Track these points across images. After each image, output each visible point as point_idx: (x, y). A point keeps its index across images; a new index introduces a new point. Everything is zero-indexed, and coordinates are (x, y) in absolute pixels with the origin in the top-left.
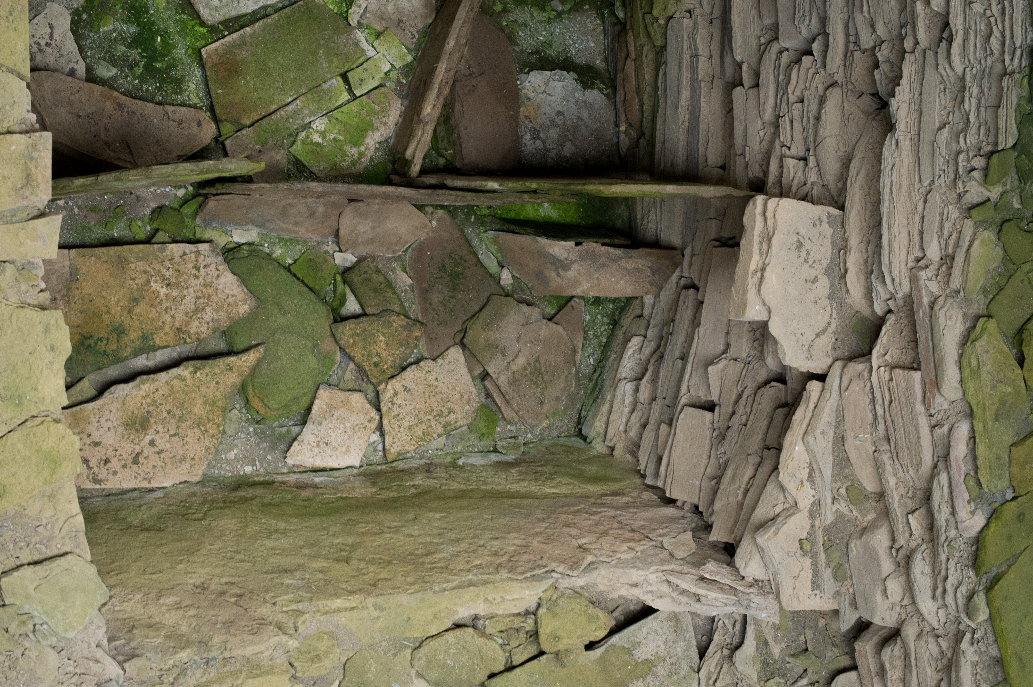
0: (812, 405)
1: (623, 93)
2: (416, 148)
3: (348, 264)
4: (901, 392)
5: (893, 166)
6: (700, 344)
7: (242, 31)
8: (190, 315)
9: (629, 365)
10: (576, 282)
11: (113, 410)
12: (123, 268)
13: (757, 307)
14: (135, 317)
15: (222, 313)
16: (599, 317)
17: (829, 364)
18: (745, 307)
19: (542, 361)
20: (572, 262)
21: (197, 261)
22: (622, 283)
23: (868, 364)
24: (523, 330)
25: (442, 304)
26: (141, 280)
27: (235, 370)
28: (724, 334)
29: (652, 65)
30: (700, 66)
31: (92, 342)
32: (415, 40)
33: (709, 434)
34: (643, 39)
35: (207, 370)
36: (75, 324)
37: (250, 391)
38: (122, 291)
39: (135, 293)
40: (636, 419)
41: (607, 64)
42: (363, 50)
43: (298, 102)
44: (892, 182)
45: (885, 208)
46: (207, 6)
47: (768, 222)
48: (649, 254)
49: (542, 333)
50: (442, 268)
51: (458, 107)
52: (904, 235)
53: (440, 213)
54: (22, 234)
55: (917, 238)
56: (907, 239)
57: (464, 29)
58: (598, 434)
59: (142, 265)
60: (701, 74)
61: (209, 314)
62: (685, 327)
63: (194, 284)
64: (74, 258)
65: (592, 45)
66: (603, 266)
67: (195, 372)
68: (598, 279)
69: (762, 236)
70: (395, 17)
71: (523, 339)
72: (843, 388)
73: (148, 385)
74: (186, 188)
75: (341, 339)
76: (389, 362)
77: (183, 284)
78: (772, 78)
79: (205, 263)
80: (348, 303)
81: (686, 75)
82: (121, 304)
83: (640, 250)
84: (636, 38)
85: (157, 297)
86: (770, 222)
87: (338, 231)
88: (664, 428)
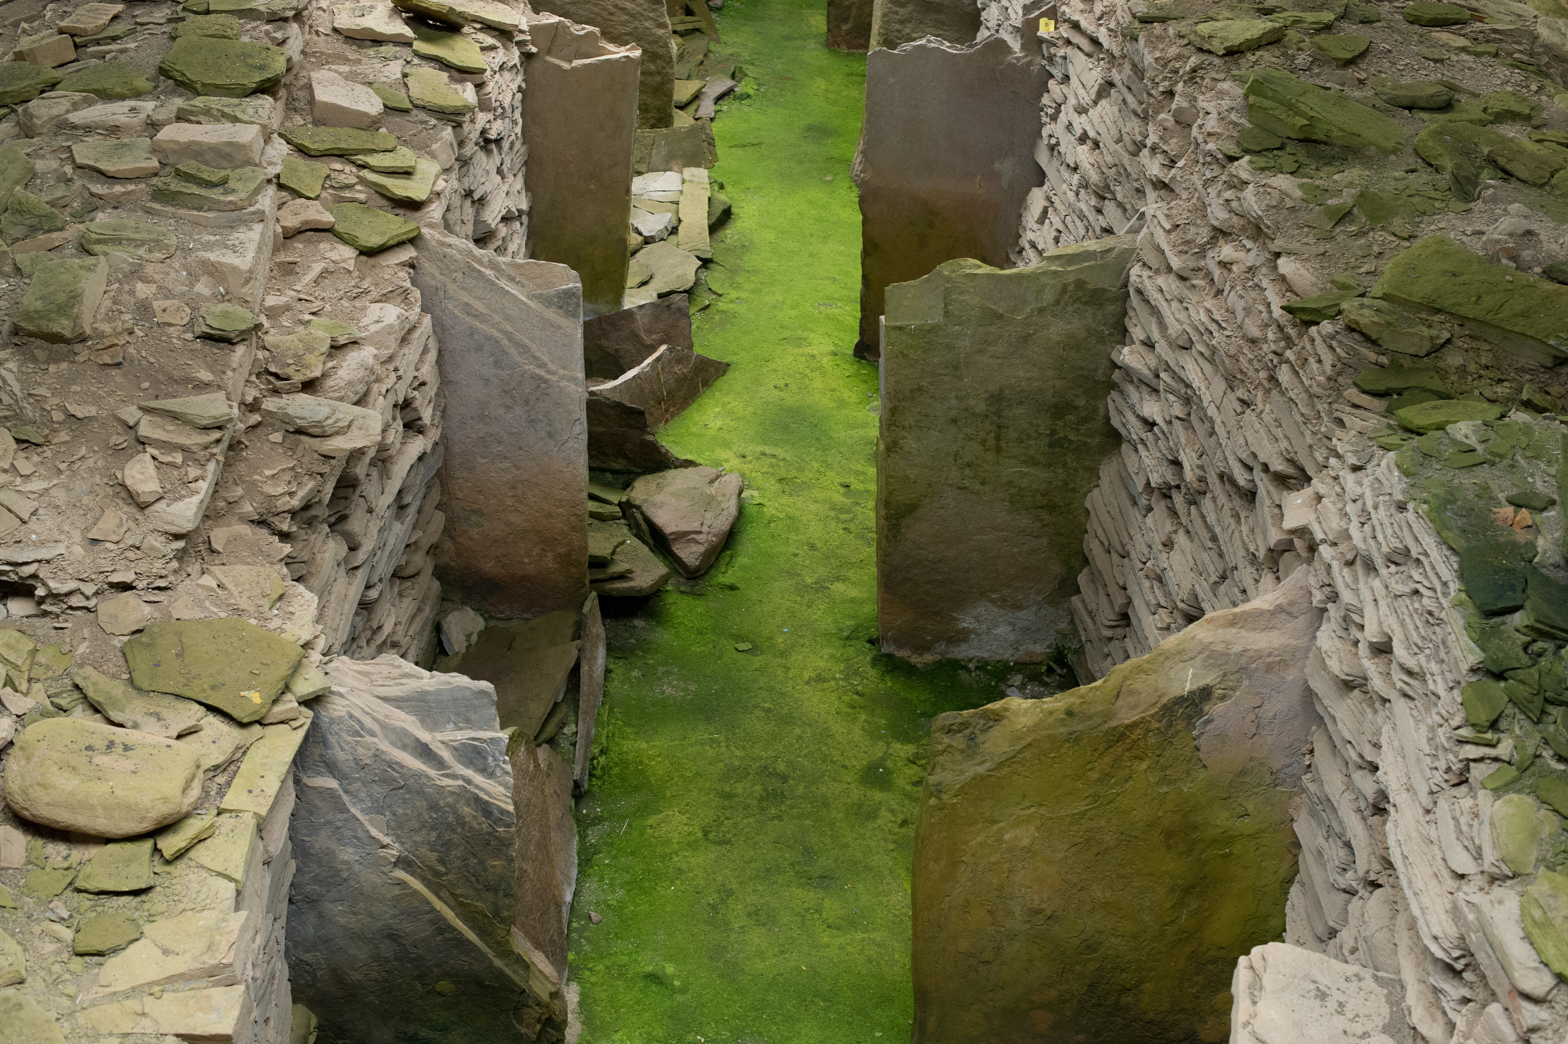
55: (1442, 867)
69: (1253, 988)
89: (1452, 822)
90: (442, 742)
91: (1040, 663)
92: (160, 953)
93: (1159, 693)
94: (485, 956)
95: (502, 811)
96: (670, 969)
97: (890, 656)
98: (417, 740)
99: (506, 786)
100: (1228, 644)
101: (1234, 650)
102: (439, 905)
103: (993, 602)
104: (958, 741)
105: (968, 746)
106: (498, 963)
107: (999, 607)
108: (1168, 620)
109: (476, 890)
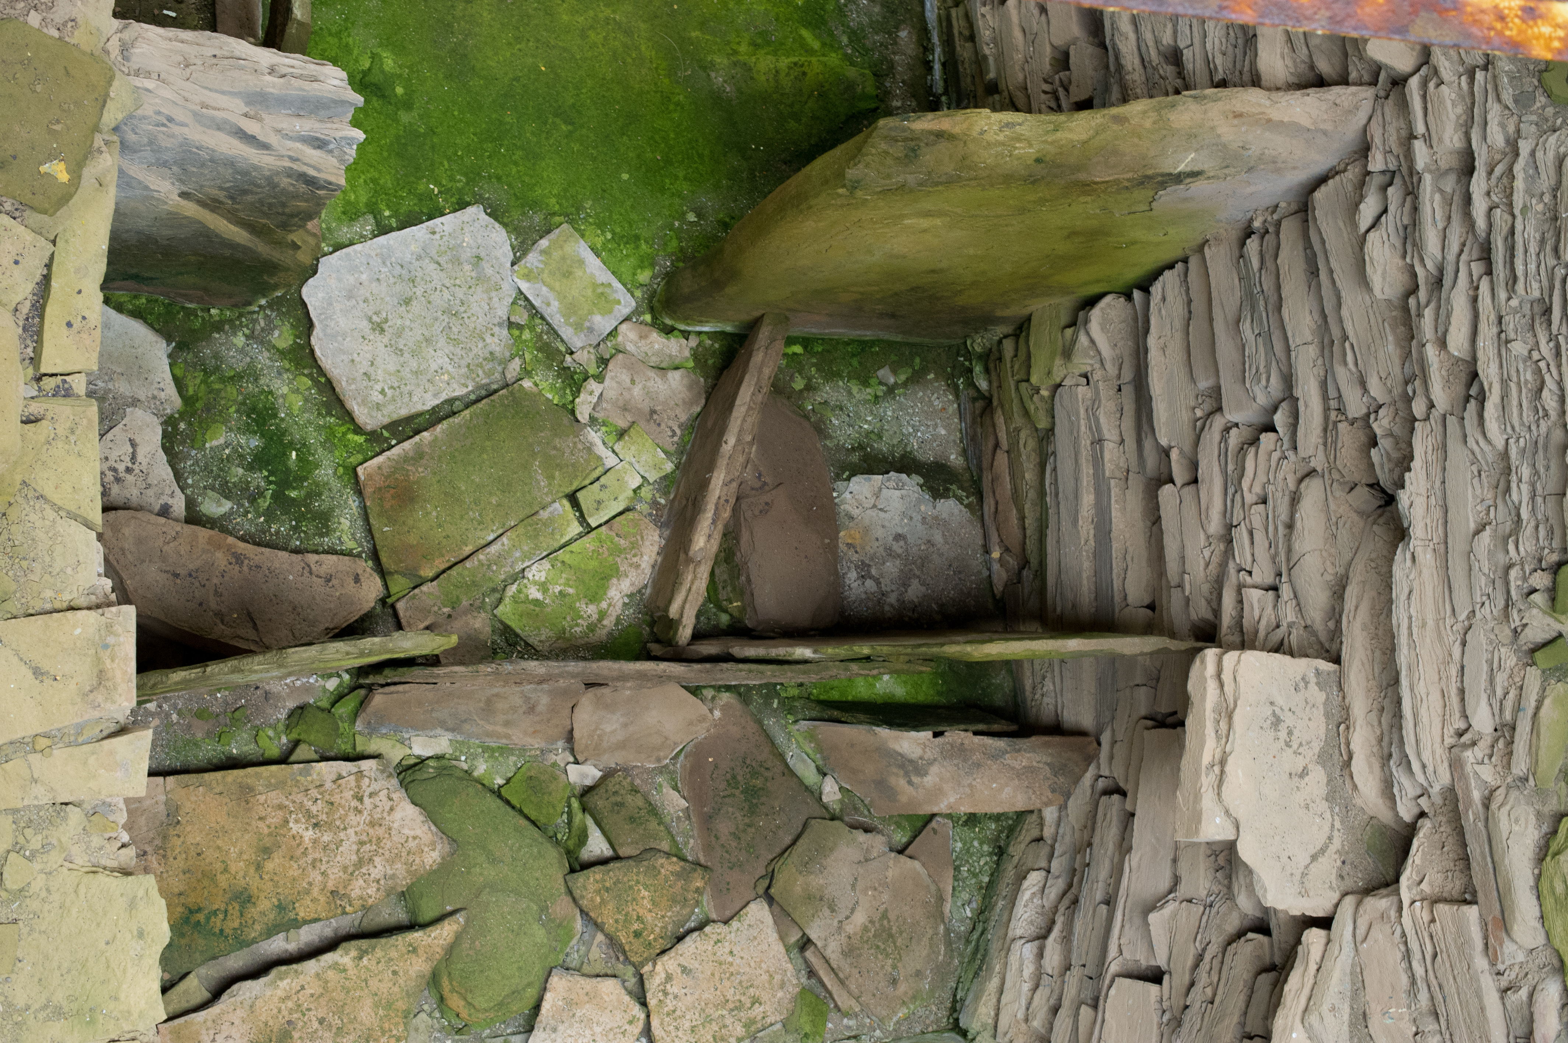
0: (1313, 967)
1: (992, 502)
2: (685, 601)
3: (589, 782)
4: (1450, 939)
5: (1410, 592)
6: (1134, 878)
7: (417, 438)
8: (350, 869)
9: (1026, 916)
10: (937, 792)
11: (236, 1022)
12: (247, 802)
13: (1218, 820)
14: (266, 877)
15: (399, 866)
16: (976, 843)
17: (1335, 901)
18: (1199, 821)
19: (892, 916)
20: (931, 763)
21: (359, 787)
22: (1008, 790)
23: (1395, 899)
24: (861, 870)
25: (735, 836)
26: (275, 819)
27: (421, 951)
28: (1169, 863)
29: (1035, 458)
30: (1107, 456)
31: (201, 917)
32: (676, 439)
33: (1156, 1019)
34: (1018, 421)
35: (379, 953)
36: (176, 890)
37: (445, 983)
38: (247, 837)
39: (267, 839)
40: (1042, 1001)
41: (966, 459)
42: (599, 458)
43: (504, 539)
44: (1410, 618)
45: (1403, 657)
46: (364, 402)
47: (1226, 688)
48: (1046, 745)
49: (890, 873)
50: (732, 781)
51: (745, 537)
52: (1435, 696)
53: (726, 697)
54: (92, 760)
55: (1455, 700)
56: (1441, 702)
57: (749, 419)
58: (984, 1026)
59: (275, 797)
60: (1109, 468)
61: (379, 867)
62: (1109, 853)
63: (354, 823)
64: (172, 790)
65: (943, 432)
66: (978, 765)
67: (361, 958)
68: (970, 786)
69: (1217, 711)
70: (645, 406)
71: (860, 885)
72: (1359, 938)
73: (288, 980)
74: (339, 676)
75: (583, 897)
76: (657, 930)
77: (338, 823)
78: (1216, 469)
79: (371, 790)
80: (590, 841)
81: (1087, 471)
82: (245, 857)
83: (1033, 738)
84: (1008, 419)
85: (299, 845)
86: (1229, 688)
87: (571, 731)
88: (1086, 1012)
90: (272, 131)
92: (30, 675)
93: (1145, 163)
95: (330, 183)
98: (242, 131)
101: (1250, 152)
104: (898, 150)
109: (264, 213)
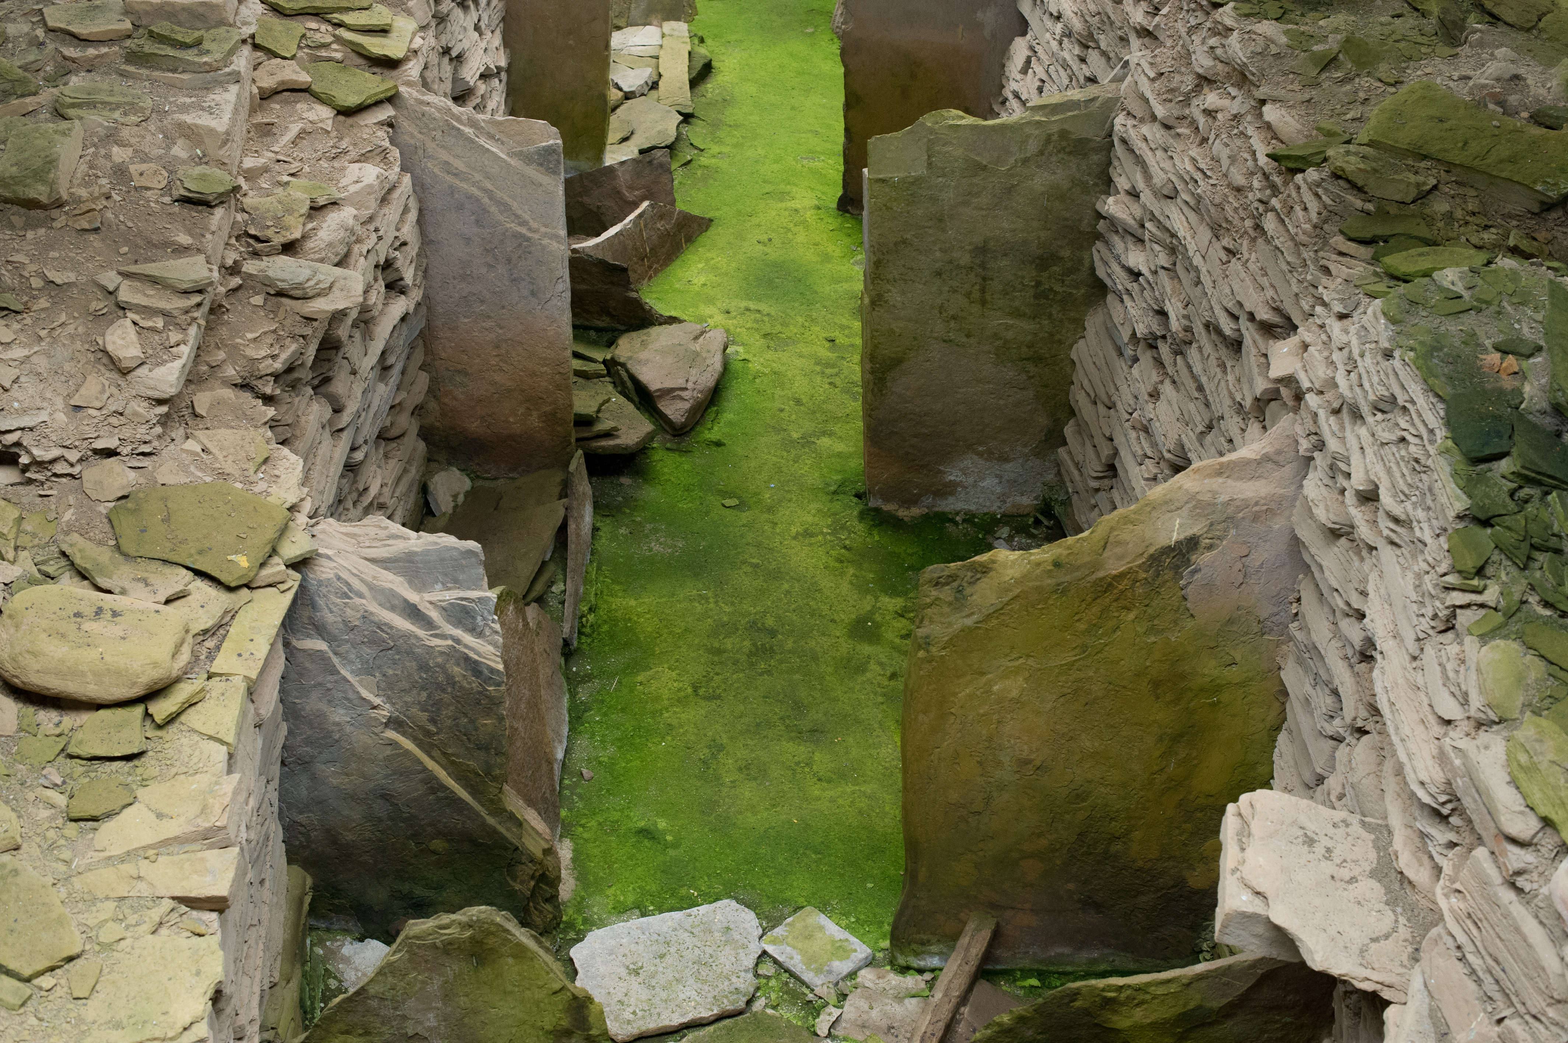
4: (1481, 901)
13: (1244, 898)
54: (187, 865)
55: (1429, 714)
56: (1421, 727)
69: (1241, 834)
70: (884, 1023)
89: (1438, 668)
90: (431, 603)
91: (1028, 515)
92: (153, 816)
93: (1146, 543)
94: (478, 814)
95: (492, 670)
96: (662, 824)
97: (877, 510)
98: (406, 601)
99: (495, 645)
100: (1215, 493)
101: (1221, 499)
102: (431, 764)
103: (980, 454)
104: (946, 593)
105: (956, 599)
106: (491, 821)
107: (986, 459)
108: (1155, 471)
109: (467, 749)
